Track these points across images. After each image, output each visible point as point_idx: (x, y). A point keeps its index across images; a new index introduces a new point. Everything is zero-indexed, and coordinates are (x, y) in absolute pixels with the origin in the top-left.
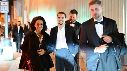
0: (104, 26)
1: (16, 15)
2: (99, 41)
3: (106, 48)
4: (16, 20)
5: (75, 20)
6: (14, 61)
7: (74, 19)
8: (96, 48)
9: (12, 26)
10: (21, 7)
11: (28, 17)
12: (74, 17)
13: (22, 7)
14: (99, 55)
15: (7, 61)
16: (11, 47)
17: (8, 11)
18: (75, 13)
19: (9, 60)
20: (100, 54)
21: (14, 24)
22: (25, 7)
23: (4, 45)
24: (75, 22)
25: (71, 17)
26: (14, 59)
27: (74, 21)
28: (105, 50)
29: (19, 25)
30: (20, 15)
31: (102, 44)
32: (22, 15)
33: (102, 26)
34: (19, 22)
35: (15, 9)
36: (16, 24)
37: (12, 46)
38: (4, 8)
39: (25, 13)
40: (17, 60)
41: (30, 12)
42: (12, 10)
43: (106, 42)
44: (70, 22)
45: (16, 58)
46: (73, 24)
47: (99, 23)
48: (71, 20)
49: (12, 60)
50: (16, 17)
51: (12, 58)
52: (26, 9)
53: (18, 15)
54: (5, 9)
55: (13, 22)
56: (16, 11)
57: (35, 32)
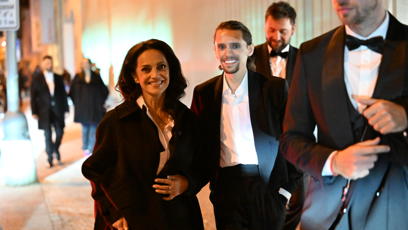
1: (38, 38)
2: (353, 124)
3: (375, 159)
4: (38, 54)
5: (286, 41)
6: (37, 187)
7: (283, 39)
8: (332, 154)
9: (26, 73)
10: (55, 12)
11: (77, 45)
12: (282, 31)
13: (58, 13)
14: (346, 190)
15: (16, 186)
16: (28, 141)
17: (16, 25)
18: (285, 15)
19: (21, 182)
21: (32, 67)
23: (6, 136)
24: (286, 49)
25: (273, 30)
26: (37, 181)
27: (284, 46)
28: (372, 166)
30: (50, 38)
32: (57, 38)
35: (34, 20)
37: (29, 138)
38: (5, 14)
39: (68, 31)
40: (48, 183)
41: (84, 28)
42: (25, 23)
44: (270, 49)
45: (43, 178)
46: (279, 58)
47: (363, 48)
48: (270, 41)
49: (30, 184)
50: (39, 45)
51: (31, 177)
52: (72, 20)
53: (45, 38)
54: (8, 18)
55: (27, 63)
56: (37, 25)
57: (141, 102)
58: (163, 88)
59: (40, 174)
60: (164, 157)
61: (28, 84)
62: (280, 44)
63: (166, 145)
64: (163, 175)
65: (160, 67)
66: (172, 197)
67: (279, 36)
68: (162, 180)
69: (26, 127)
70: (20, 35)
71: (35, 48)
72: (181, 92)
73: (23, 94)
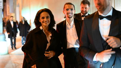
0: (111, 23)
1: (9, 11)
2: (103, 44)
3: (110, 56)
4: (9, 16)
6: (8, 55)
8: (97, 54)
10: (14, 3)
11: (20, 13)
12: (86, 8)
13: (14, 4)
14: (101, 65)
17: (2, 7)
18: (87, 3)
19: (4, 54)
20: (103, 63)
21: (7, 20)
22: (18, 4)
24: (87, 15)
25: (83, 8)
26: (8, 53)
28: (110, 58)
29: (12, 20)
30: (12, 11)
31: (107, 49)
32: (14, 11)
33: (109, 22)
34: (12, 17)
35: (7, 6)
36: (9, 20)
37: (6, 41)
39: (17, 9)
40: (11, 54)
41: (22, 8)
42: (5, 7)
43: (111, 46)
45: (10, 53)
47: (105, 19)
49: (6, 54)
50: (9, 13)
51: (7, 52)
52: (19, 6)
55: (5, 19)
56: (8, 7)
57: (41, 28)
58: (48, 24)
59: (9, 52)
60: (48, 45)
61: (6, 25)
62: (85, 12)
63: (49, 41)
64: (48, 51)
65: (47, 17)
66: (50, 58)
67: (85, 10)
68: (47, 52)
69: (5, 38)
70: (3, 10)
71: (8, 14)
72: (54, 25)
73: (4, 28)
